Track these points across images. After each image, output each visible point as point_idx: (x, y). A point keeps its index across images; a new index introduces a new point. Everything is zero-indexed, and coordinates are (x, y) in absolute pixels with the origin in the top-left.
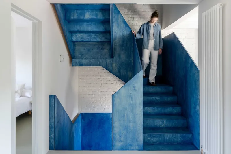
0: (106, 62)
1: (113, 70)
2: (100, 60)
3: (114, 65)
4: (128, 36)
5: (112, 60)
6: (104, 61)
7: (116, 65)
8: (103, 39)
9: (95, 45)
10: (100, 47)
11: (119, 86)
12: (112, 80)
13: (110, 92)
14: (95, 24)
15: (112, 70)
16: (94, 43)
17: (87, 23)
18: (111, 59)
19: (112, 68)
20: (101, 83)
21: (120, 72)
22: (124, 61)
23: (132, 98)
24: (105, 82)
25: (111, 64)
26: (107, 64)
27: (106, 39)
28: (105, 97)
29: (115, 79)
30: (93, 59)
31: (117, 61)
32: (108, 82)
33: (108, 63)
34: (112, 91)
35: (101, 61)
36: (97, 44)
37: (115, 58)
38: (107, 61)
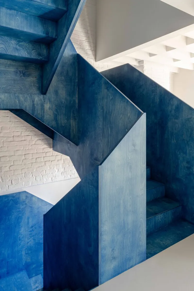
0: (33, 101)
1: (45, 116)
2: (21, 96)
3: (47, 106)
4: (70, 57)
5: (44, 97)
6: (28, 98)
7: (51, 107)
8: (34, 55)
9: (10, 66)
10: (20, 72)
11: (35, 144)
12: (22, 135)
13: (19, 155)
14: (26, 18)
15: (43, 116)
16: (9, 62)
17: (9, 11)
18: (42, 96)
19: (44, 112)
20: (2, 141)
21: (56, 119)
22: (63, 101)
23: (131, 168)
24: (11, 139)
25: (42, 106)
26: (33, 105)
27: (39, 55)
28: (9, 165)
29: (29, 132)
30: (6, 94)
31: (53, 100)
32: (16, 139)
33: (35, 103)
34: (23, 154)
35: (22, 99)
36: (14, 63)
37: (48, 94)
38: (35, 99)
